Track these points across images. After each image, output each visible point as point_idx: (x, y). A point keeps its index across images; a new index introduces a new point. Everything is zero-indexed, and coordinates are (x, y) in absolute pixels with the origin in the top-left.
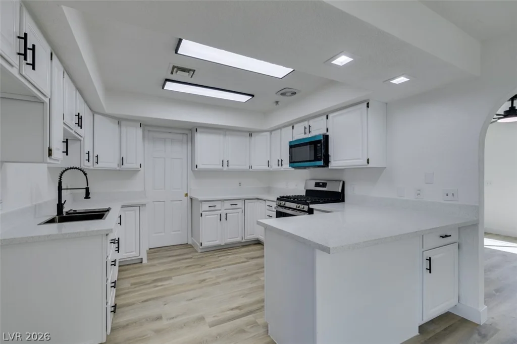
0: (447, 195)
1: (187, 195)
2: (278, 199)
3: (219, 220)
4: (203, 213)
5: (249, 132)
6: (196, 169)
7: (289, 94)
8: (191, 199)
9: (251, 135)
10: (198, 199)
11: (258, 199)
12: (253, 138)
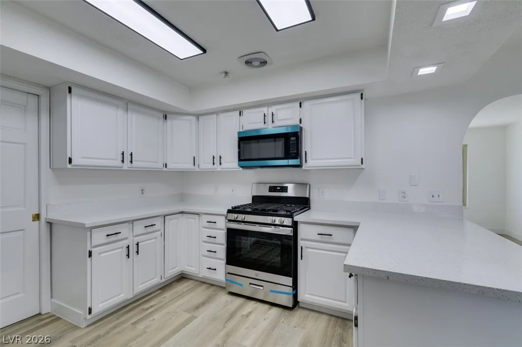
0: (433, 197)
1: (37, 217)
2: (229, 211)
3: (125, 257)
4: (94, 250)
5: (161, 111)
6: (69, 166)
7: (257, 63)
8: (50, 224)
9: (165, 117)
10: (84, 224)
11: (182, 213)
12: (169, 121)
